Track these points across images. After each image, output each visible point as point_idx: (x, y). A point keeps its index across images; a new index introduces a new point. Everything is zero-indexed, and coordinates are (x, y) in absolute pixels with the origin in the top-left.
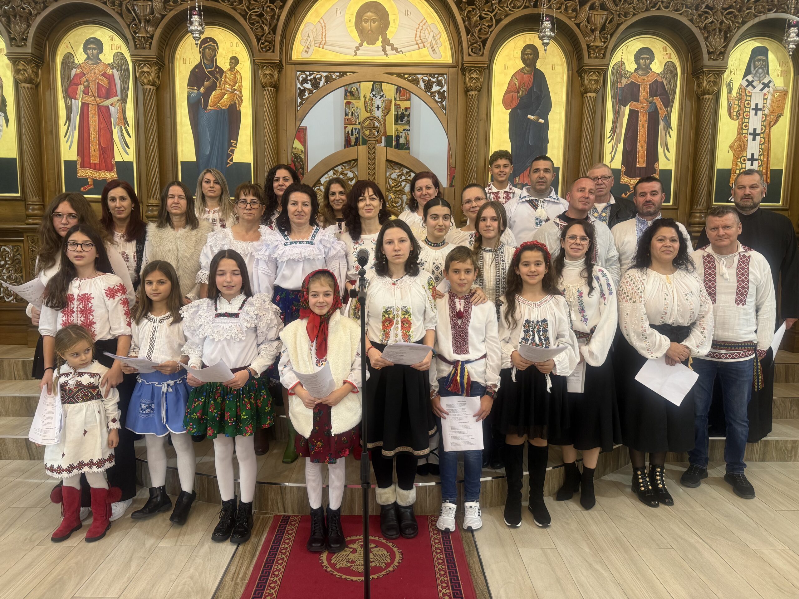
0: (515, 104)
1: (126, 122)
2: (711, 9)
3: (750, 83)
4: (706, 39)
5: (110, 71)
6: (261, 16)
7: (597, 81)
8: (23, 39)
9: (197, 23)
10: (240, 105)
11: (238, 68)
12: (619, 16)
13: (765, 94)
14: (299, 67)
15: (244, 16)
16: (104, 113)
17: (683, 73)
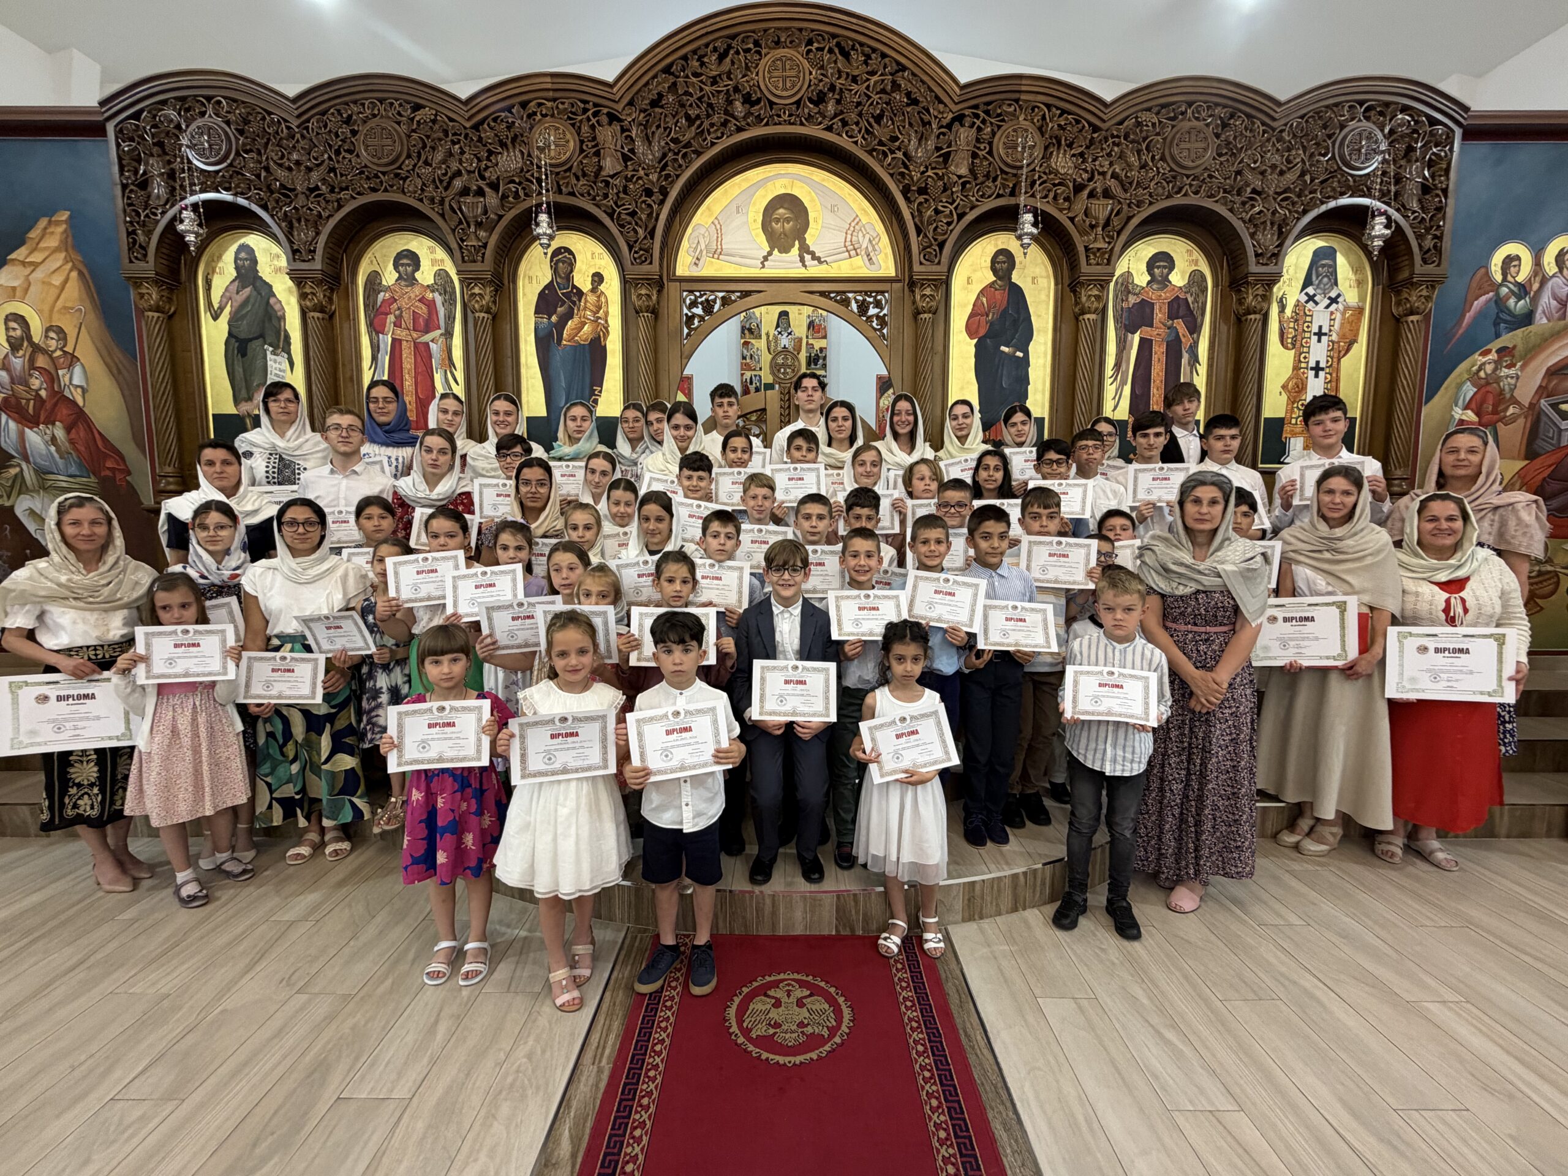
0: (982, 332)
1: (452, 363)
2: (1259, 193)
3: (1311, 298)
4: (1252, 235)
5: (430, 296)
6: (633, 214)
7: (1098, 298)
8: (310, 251)
9: (545, 225)
10: (605, 339)
11: (602, 287)
12: (1129, 206)
13: (1332, 313)
14: (685, 286)
15: (611, 216)
16: (423, 353)
17: (1216, 285)
